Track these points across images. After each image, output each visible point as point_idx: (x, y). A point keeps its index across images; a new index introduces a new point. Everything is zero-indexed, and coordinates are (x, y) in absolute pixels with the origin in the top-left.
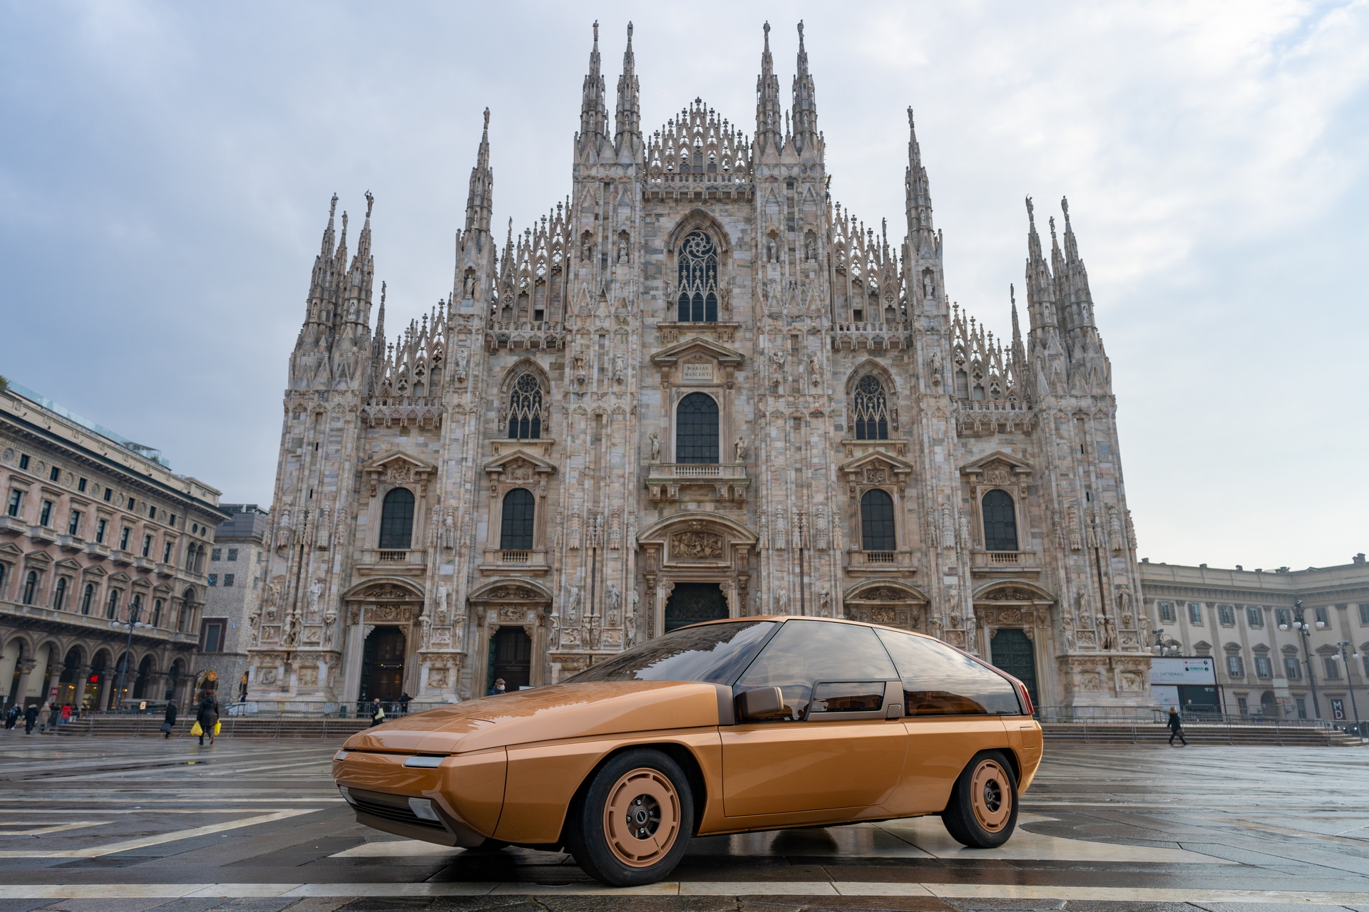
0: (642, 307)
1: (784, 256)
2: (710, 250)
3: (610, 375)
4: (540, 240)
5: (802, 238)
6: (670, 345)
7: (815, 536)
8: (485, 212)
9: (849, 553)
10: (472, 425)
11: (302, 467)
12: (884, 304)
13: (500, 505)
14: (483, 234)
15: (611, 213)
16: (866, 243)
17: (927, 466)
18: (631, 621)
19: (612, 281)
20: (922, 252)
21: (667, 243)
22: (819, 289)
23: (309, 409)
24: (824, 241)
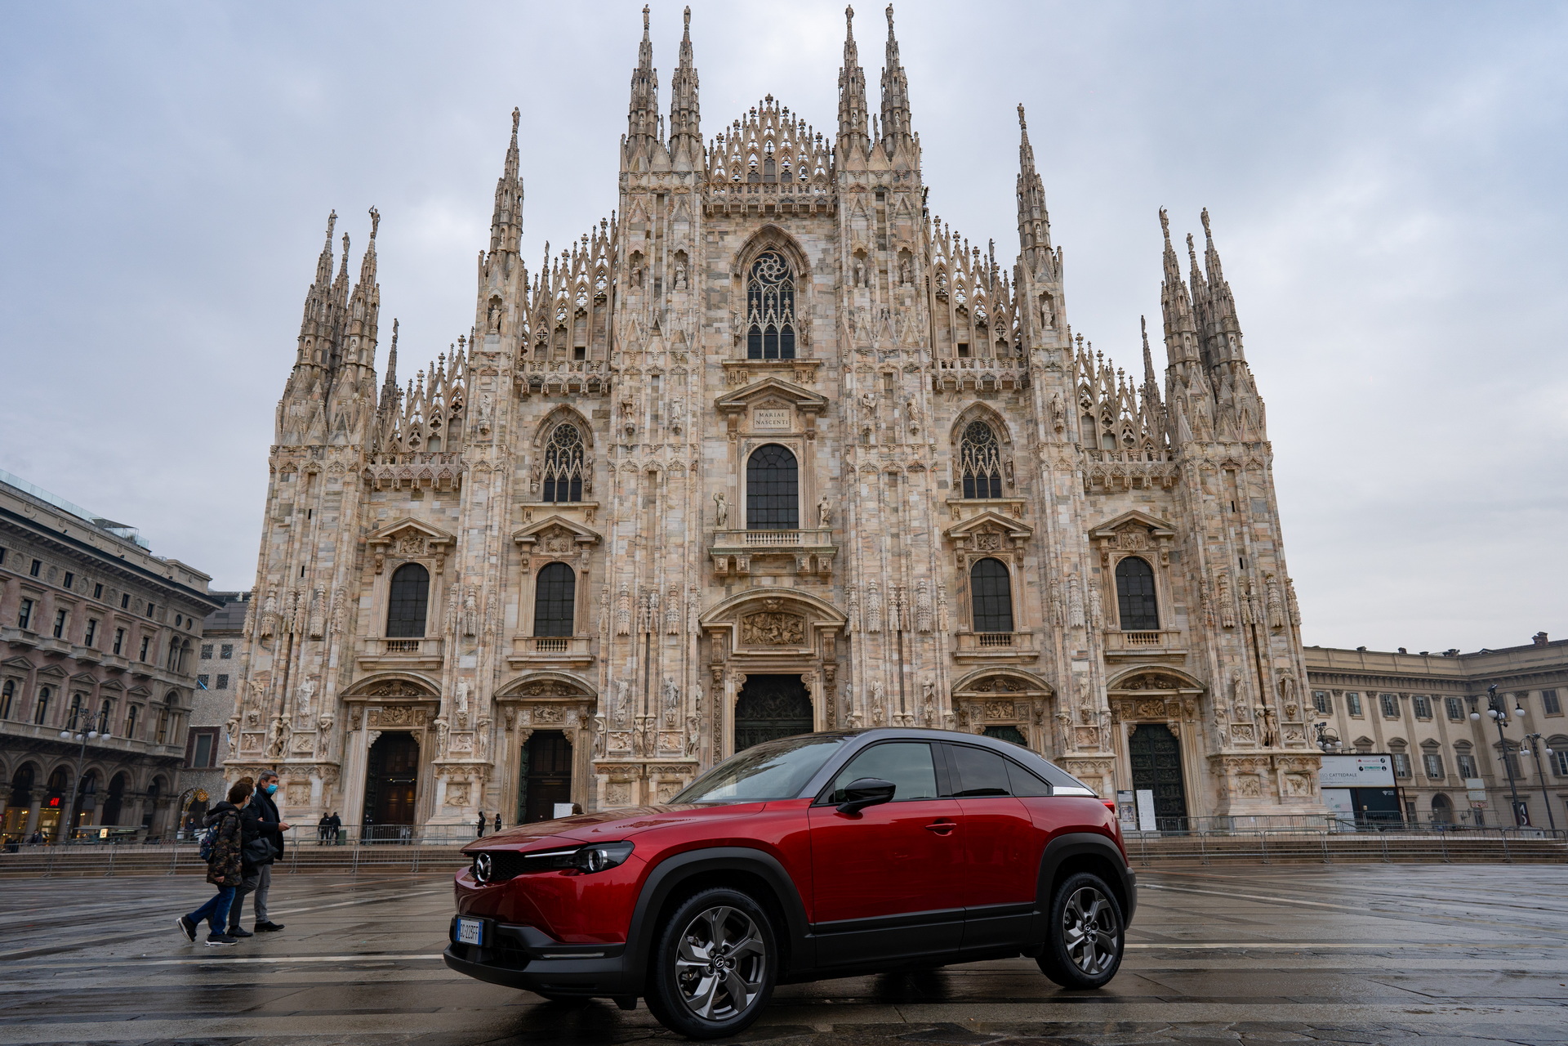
0: (703, 342)
1: (875, 280)
2: (785, 274)
3: (666, 423)
4: (580, 264)
5: (896, 257)
6: (738, 387)
7: (916, 615)
8: (514, 230)
9: (958, 635)
10: (498, 486)
11: (291, 539)
12: (995, 337)
13: (533, 583)
14: (512, 256)
15: (665, 230)
16: (972, 265)
17: (1050, 530)
18: (693, 721)
19: (667, 311)
20: (1039, 274)
21: (734, 266)
22: (916, 318)
23: (300, 468)
24: (922, 262)
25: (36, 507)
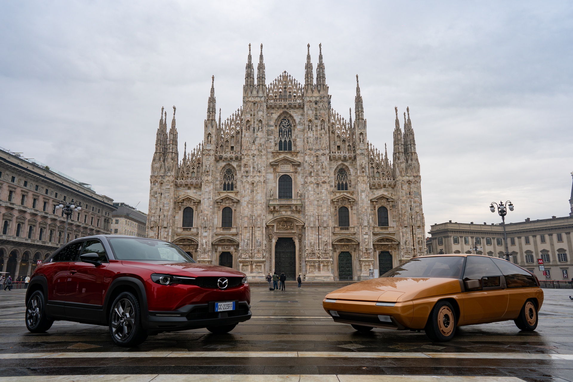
0: (266, 146)
1: (314, 129)
2: (289, 125)
3: (257, 169)
4: (232, 122)
5: (320, 122)
6: (276, 159)
7: (323, 223)
9: (334, 227)
10: (212, 186)
11: (157, 201)
12: (347, 144)
13: (221, 212)
14: (213, 121)
15: (256, 114)
16: (342, 123)
17: (359, 200)
18: (264, 250)
19: (257, 137)
20: (360, 127)
21: (275, 123)
22: (325, 140)
23: (158, 182)
24: (327, 123)
25: (72, 184)
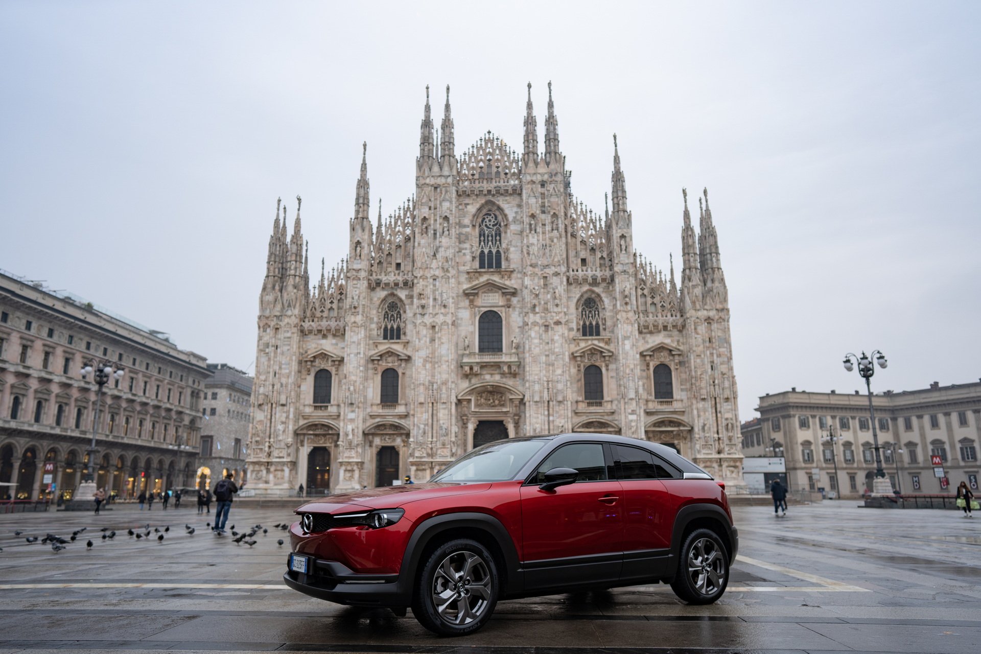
0: (457, 261)
1: (539, 230)
2: (497, 224)
3: (440, 302)
4: (397, 221)
5: (550, 218)
6: (474, 283)
7: (556, 394)
9: (577, 402)
10: (362, 333)
11: (269, 360)
12: (599, 255)
13: (380, 378)
14: (365, 220)
15: (438, 206)
16: (589, 218)
17: (621, 352)
18: (454, 443)
19: (440, 247)
20: (620, 225)
21: (472, 221)
22: (559, 249)
23: (271, 326)
24: (563, 218)
25: (133, 332)
